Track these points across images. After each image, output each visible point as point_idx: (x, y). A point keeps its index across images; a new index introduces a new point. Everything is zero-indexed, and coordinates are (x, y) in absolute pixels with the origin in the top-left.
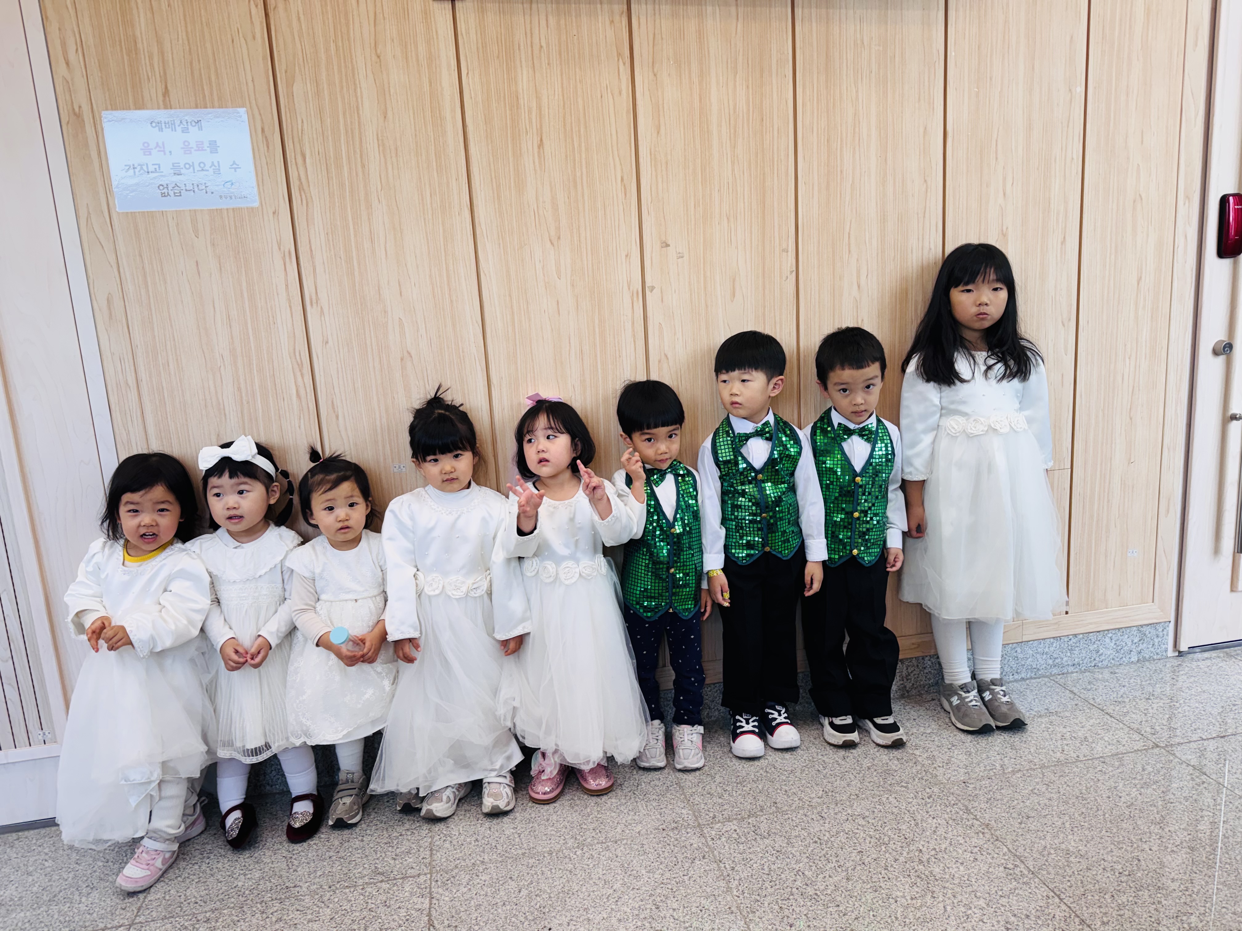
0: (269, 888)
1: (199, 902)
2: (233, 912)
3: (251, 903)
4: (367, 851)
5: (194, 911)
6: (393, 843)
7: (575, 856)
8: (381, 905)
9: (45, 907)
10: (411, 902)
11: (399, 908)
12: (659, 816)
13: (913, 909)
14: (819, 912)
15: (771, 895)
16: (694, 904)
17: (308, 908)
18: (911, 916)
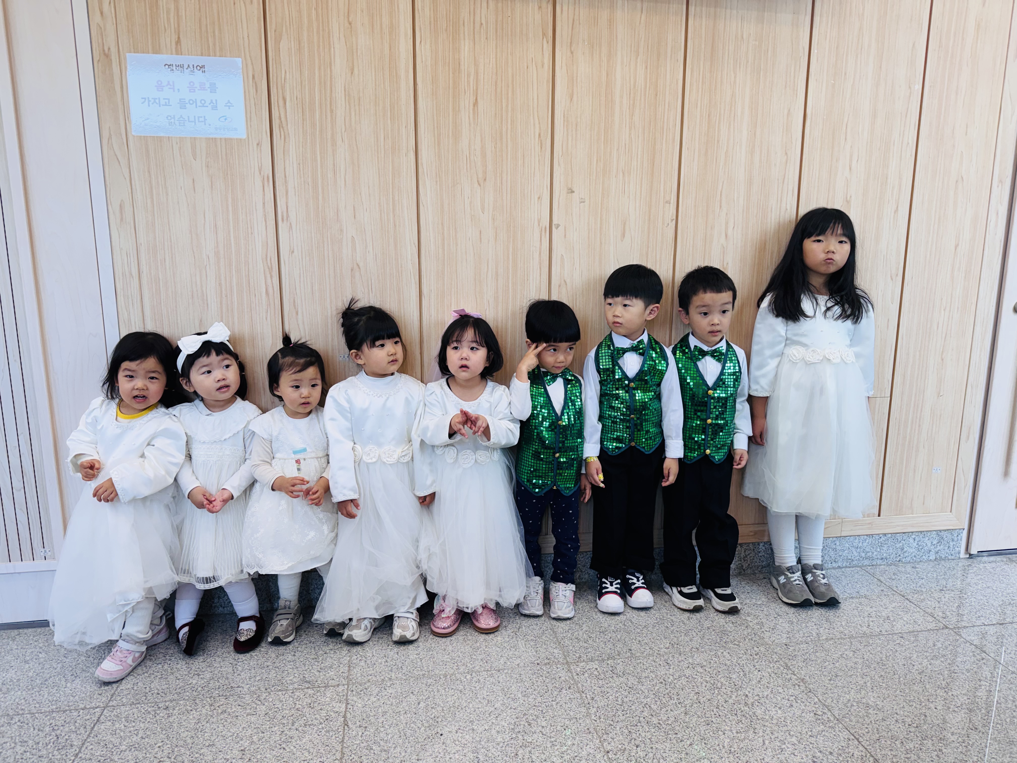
0: (217, 687)
1: (161, 694)
2: (188, 703)
3: (202, 697)
4: (297, 663)
5: (156, 700)
6: (319, 659)
7: (465, 680)
8: (306, 706)
9: (37, 689)
10: (331, 705)
11: (321, 709)
12: (535, 653)
13: (737, 741)
14: (660, 737)
15: (622, 721)
16: (560, 724)
17: (248, 704)
18: (735, 746)
